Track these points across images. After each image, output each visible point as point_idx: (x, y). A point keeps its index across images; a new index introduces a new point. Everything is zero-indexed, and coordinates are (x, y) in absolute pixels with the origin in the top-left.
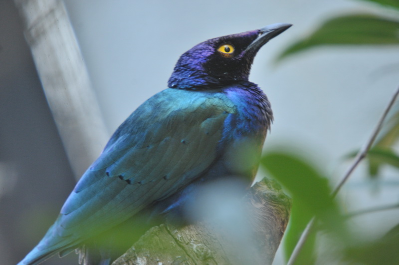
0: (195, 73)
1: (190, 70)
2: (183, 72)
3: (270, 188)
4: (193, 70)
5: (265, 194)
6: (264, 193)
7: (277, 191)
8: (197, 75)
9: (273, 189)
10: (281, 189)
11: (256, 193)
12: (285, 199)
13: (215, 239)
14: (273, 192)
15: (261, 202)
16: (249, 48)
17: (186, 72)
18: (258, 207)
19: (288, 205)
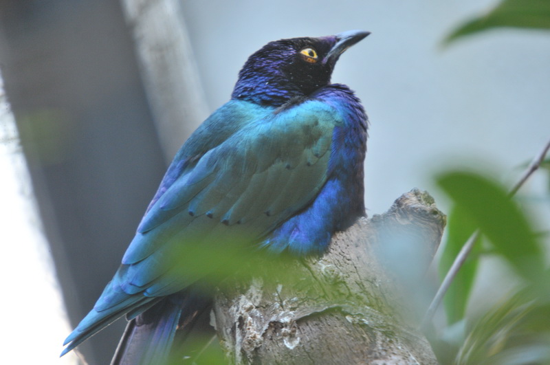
0: (272, 80)
1: (266, 76)
2: (256, 78)
3: (419, 200)
4: (270, 75)
5: (414, 208)
6: (413, 206)
7: (428, 204)
8: (275, 82)
9: (424, 202)
10: (433, 202)
11: (403, 207)
12: (438, 215)
13: (349, 260)
14: (423, 206)
15: (408, 218)
16: (329, 55)
17: (261, 78)
18: (404, 224)
19: (442, 223)
